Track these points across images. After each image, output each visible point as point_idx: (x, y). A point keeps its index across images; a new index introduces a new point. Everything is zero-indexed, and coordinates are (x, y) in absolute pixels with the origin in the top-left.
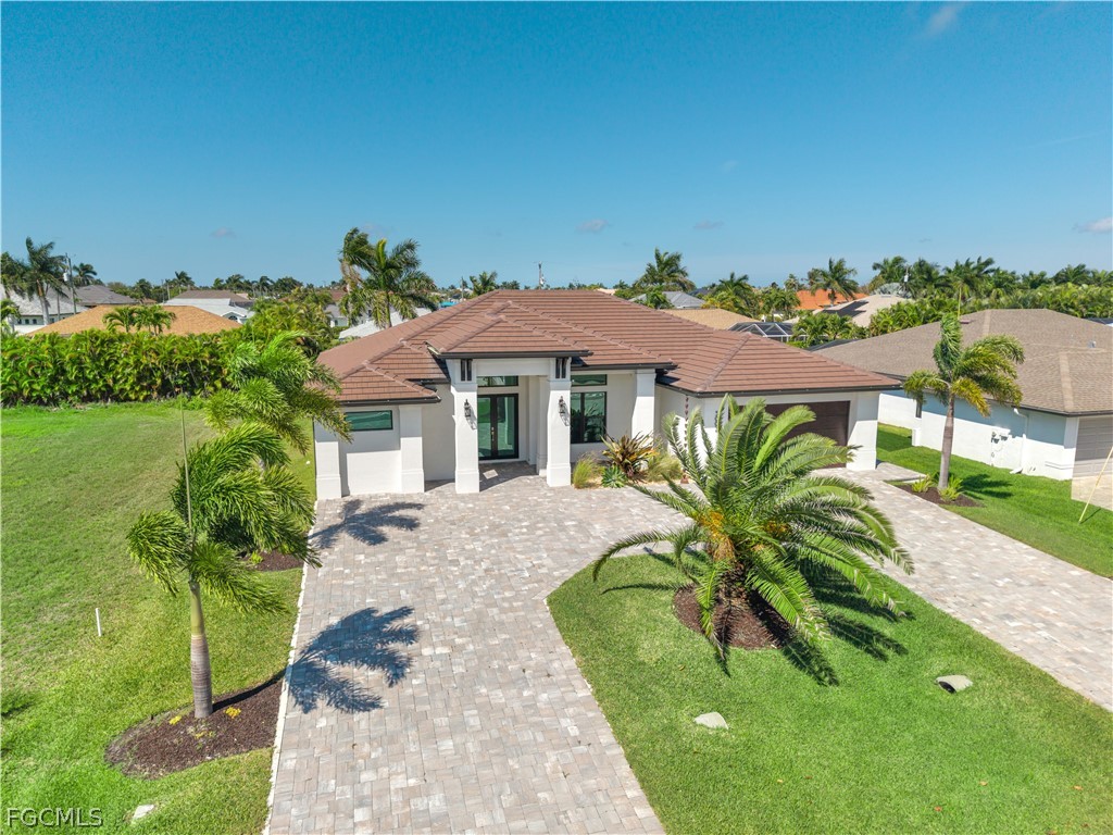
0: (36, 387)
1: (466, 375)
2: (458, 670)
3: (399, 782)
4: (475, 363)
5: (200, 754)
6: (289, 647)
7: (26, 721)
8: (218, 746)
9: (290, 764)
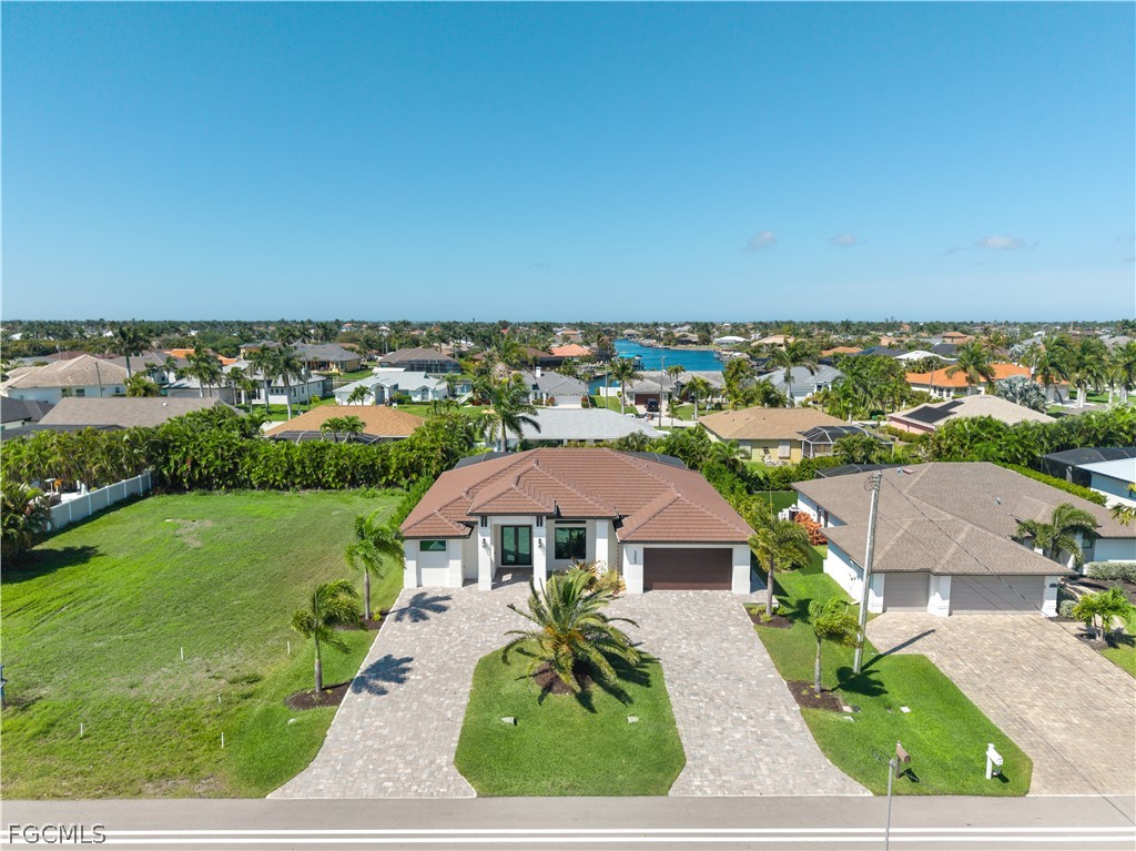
0: (278, 478)
1: (484, 524)
2: (420, 686)
3: (376, 724)
4: (489, 518)
5: (314, 705)
6: (358, 668)
7: (258, 686)
8: (321, 703)
9: (343, 712)
